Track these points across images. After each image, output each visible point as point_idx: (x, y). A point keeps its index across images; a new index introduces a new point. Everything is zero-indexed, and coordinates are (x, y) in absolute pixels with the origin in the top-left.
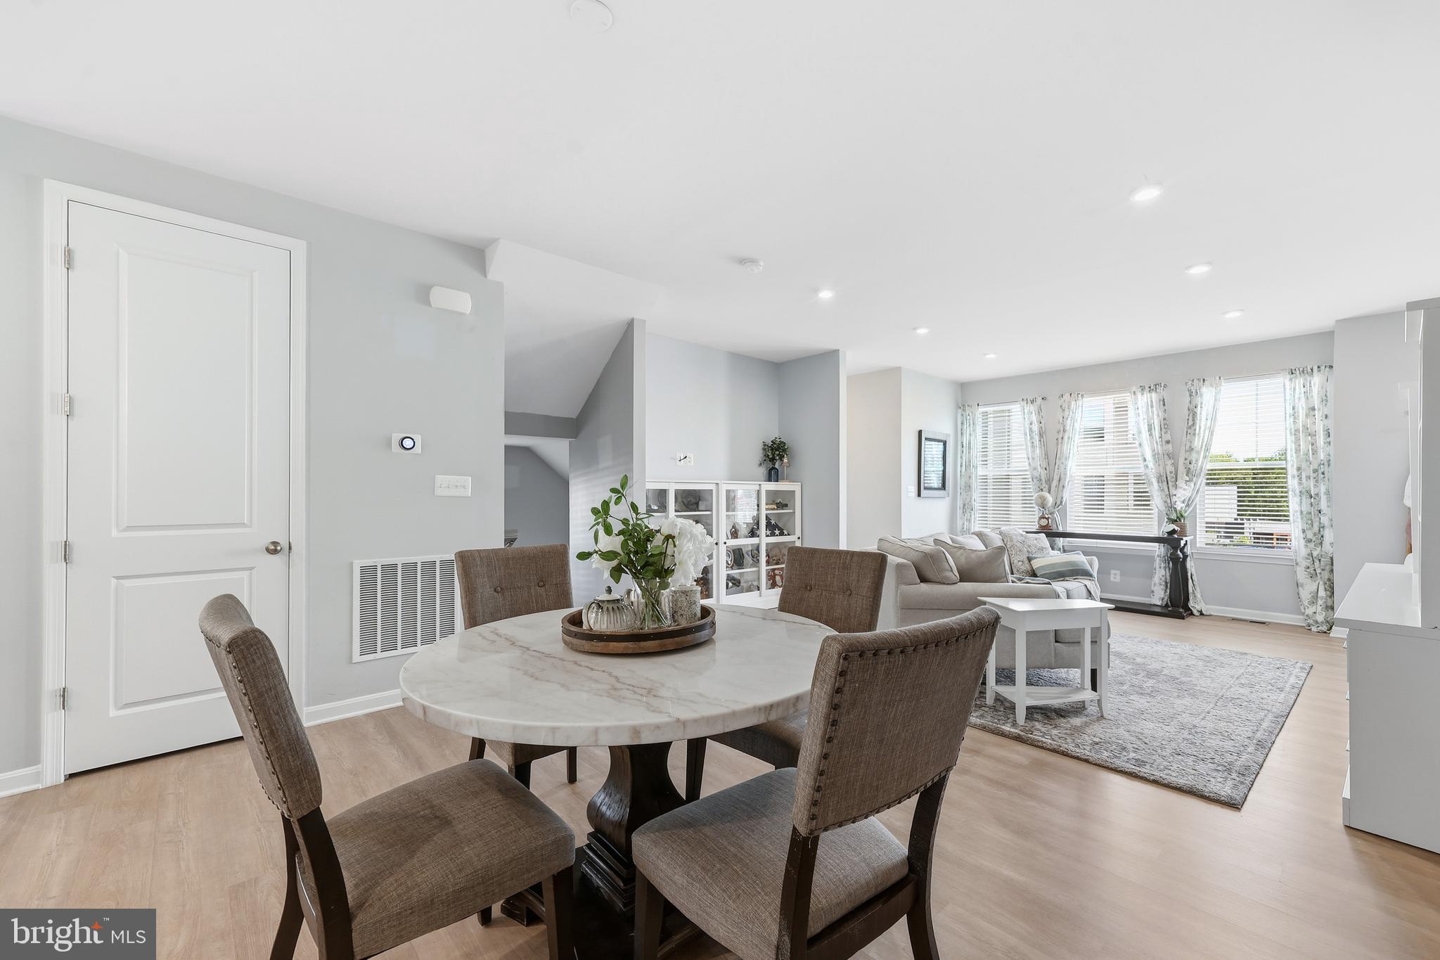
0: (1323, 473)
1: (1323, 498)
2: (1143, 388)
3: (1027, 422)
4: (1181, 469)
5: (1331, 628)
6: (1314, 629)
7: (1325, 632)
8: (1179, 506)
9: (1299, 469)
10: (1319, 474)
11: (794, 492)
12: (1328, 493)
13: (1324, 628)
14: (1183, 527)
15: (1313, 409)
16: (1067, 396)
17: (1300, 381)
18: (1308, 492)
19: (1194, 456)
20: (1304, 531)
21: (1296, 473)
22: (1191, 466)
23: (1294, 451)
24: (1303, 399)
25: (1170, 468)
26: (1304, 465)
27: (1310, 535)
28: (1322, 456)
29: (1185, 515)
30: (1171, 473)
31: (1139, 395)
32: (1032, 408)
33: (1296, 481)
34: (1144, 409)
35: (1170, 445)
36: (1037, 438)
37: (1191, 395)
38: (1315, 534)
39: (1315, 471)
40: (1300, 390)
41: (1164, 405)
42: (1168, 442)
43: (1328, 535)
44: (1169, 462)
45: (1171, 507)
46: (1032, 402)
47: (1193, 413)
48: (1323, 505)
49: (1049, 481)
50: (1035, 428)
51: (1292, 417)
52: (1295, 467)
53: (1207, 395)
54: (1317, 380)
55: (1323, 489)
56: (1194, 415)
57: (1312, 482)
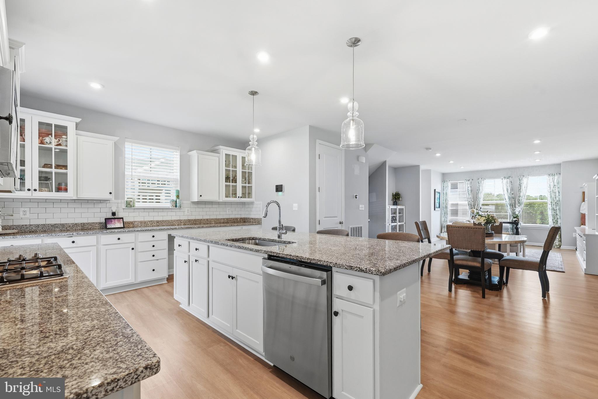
0: (558, 204)
1: (558, 211)
2: (505, 178)
3: (467, 187)
4: (517, 202)
5: (560, 246)
6: (556, 247)
7: (558, 248)
8: (517, 213)
9: (551, 202)
10: (557, 204)
11: (403, 209)
12: (559, 209)
13: (559, 247)
14: (518, 219)
15: (555, 185)
16: (480, 179)
17: (551, 177)
18: (554, 209)
19: (521, 198)
20: (553, 220)
21: (550, 204)
22: (520, 201)
23: (550, 197)
24: (552, 183)
25: (513, 202)
26: (553, 201)
27: (554, 221)
28: (557, 199)
29: (518, 215)
30: (514, 203)
31: (504, 179)
32: (468, 182)
33: (551, 205)
34: (505, 184)
35: (513, 195)
36: (470, 192)
37: (520, 180)
38: (556, 221)
39: (556, 203)
40: (551, 180)
41: (511, 183)
42: (513, 194)
43: (559, 221)
44: (513, 200)
45: (514, 213)
46: (468, 180)
47: (520, 185)
48: (558, 213)
49: (474, 206)
50: (469, 189)
51: (549, 188)
52: (550, 202)
53: (525, 181)
54: (556, 177)
55: (558, 208)
56: (521, 186)
57: (555, 206)
